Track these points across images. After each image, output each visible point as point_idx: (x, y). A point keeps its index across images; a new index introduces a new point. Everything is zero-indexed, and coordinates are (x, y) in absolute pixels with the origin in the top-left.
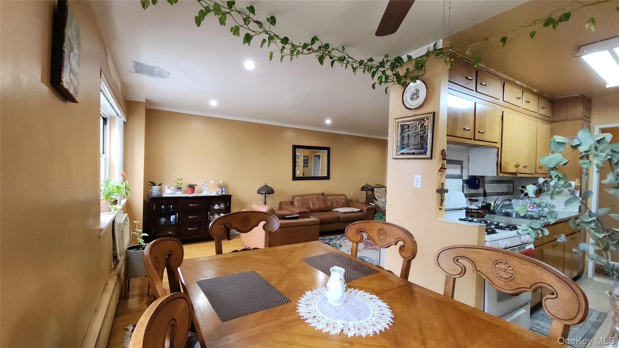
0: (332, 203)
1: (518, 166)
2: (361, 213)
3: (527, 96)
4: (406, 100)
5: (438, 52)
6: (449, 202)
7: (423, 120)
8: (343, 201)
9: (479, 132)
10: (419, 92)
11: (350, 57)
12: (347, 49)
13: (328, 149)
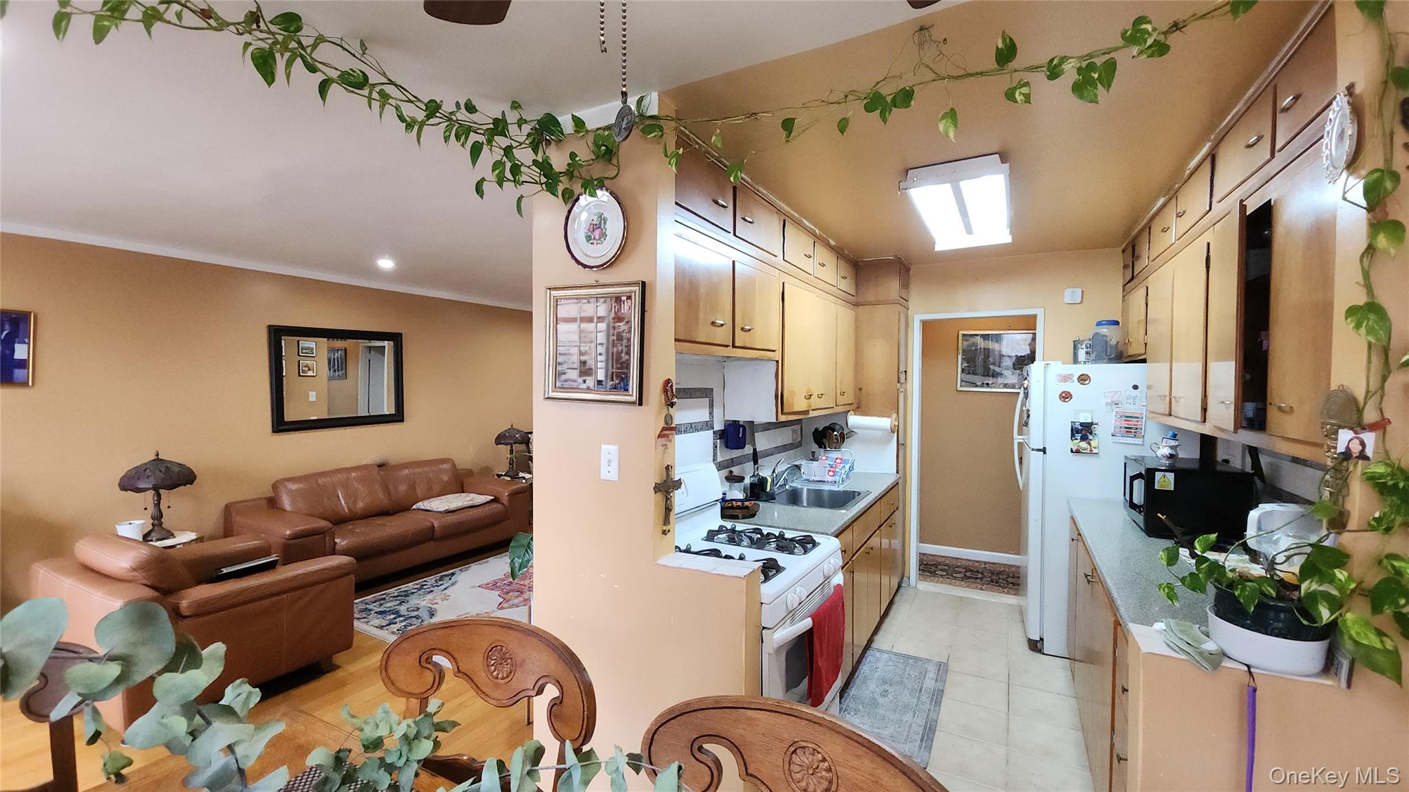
0: (413, 487)
1: (811, 395)
2: (495, 505)
3: (823, 254)
4: (575, 240)
5: (648, 122)
6: (687, 496)
7: (618, 299)
8: (446, 478)
9: (742, 329)
10: (605, 223)
11: (391, 83)
12: (373, 50)
13: (396, 338)
